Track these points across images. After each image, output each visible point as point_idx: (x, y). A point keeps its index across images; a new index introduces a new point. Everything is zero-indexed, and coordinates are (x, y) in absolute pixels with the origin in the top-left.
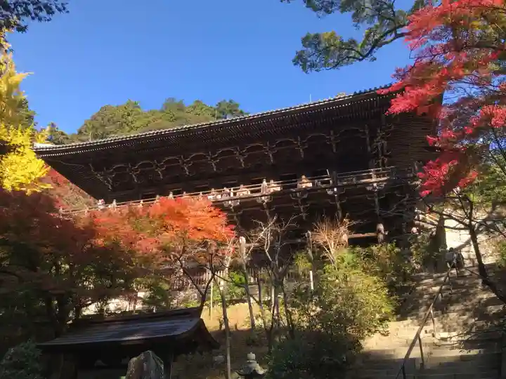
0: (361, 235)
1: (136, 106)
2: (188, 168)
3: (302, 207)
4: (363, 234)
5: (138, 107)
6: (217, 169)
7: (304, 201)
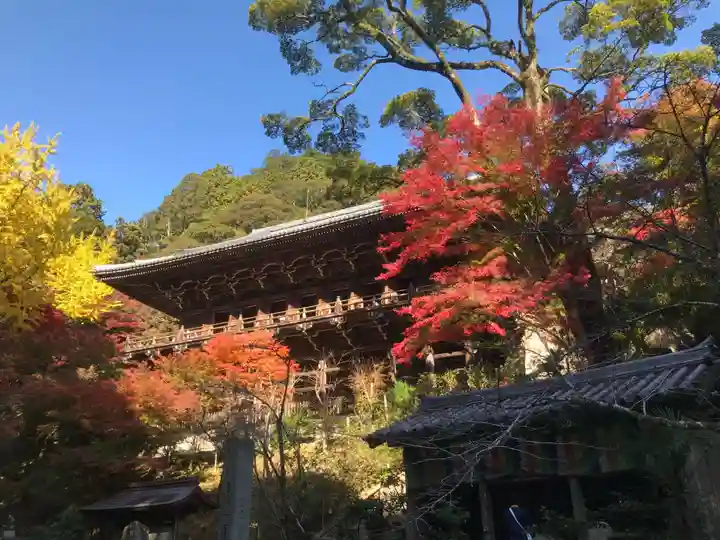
0: (448, 355)
1: (225, 171)
2: (263, 281)
3: (379, 327)
4: (450, 353)
5: (230, 173)
6: (294, 280)
7: (381, 321)
